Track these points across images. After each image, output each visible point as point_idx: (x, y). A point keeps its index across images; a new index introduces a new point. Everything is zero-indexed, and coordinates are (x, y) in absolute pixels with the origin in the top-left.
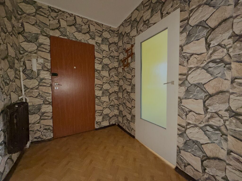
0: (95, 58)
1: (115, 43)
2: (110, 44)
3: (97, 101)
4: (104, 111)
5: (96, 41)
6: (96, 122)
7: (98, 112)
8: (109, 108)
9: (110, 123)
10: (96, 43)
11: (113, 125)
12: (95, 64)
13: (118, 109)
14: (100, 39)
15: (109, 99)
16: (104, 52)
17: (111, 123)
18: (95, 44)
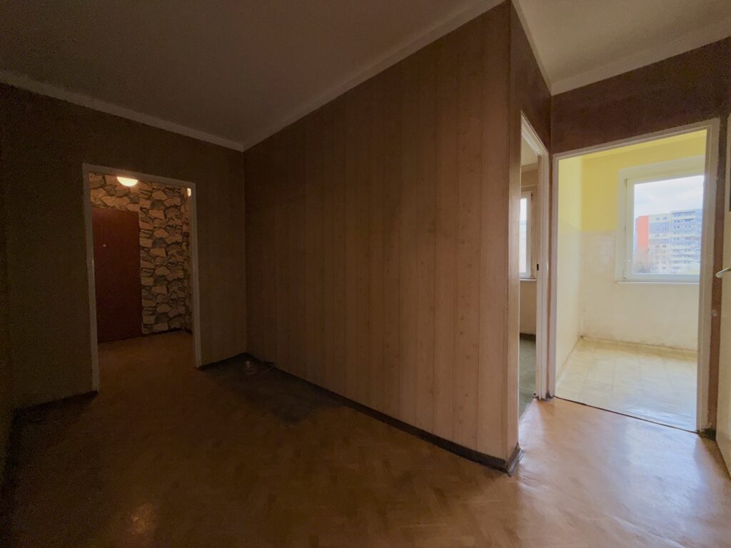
0: (139, 231)
1: (176, 206)
2: (167, 208)
3: (144, 293)
4: (158, 308)
5: (140, 205)
6: (144, 324)
7: (147, 310)
8: (168, 303)
9: (169, 327)
10: (141, 209)
11: (175, 329)
12: (141, 239)
13: (184, 305)
14: (149, 202)
15: (168, 290)
16: (156, 221)
17: (172, 327)
18: (139, 211)
